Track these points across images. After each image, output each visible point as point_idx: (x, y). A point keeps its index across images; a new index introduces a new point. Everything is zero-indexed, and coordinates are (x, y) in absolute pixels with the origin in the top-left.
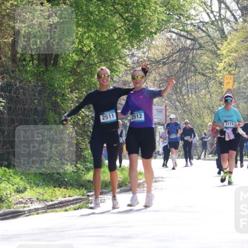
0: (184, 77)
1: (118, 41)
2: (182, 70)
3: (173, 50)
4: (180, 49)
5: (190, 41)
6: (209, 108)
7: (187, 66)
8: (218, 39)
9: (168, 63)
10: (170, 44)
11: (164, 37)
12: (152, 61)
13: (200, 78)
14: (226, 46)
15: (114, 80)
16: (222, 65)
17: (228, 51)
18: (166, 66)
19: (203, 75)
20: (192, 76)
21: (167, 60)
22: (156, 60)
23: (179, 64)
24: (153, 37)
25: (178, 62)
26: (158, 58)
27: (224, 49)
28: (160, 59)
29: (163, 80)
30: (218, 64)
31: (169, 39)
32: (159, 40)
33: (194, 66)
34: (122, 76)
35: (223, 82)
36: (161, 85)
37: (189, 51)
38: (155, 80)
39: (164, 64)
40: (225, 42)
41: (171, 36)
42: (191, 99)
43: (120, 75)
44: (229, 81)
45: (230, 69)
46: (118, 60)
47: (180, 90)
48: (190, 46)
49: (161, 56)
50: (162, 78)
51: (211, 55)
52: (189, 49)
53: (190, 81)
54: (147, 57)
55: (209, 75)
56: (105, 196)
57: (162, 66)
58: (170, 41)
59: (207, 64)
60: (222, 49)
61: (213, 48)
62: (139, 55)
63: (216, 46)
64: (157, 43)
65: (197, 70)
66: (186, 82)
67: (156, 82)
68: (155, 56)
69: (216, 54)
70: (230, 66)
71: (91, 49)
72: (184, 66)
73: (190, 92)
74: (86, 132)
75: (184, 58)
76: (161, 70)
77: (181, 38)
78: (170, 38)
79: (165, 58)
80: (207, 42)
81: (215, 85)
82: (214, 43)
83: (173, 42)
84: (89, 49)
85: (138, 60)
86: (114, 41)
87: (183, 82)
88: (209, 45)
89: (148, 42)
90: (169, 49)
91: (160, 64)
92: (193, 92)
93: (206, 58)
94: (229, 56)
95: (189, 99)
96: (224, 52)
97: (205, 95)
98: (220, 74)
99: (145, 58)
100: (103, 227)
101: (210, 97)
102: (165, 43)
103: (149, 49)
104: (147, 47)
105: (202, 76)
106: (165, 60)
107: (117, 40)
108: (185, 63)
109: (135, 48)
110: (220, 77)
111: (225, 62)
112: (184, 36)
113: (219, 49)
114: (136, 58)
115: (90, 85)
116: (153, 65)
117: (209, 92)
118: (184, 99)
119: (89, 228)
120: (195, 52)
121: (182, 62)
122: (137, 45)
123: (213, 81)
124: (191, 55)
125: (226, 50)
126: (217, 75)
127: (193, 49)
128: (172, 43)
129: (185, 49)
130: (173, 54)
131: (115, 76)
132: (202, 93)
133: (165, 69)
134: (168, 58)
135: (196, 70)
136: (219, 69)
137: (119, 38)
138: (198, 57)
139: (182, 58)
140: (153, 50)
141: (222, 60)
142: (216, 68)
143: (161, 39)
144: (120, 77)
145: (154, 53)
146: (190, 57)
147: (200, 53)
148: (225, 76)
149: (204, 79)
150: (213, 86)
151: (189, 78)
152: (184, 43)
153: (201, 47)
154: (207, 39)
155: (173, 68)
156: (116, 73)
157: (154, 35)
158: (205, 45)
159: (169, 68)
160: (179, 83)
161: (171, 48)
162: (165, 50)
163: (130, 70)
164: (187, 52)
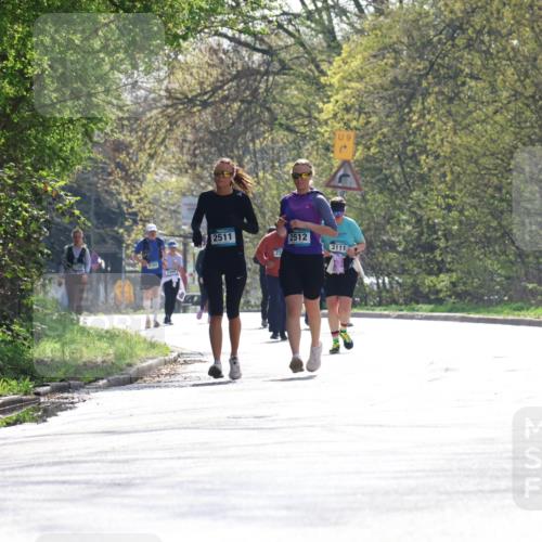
0: (248, 134)
2: (243, 119)
3: (222, 75)
4: (238, 71)
5: (260, 54)
7: (253, 110)
8: (321, 52)
9: (213, 103)
10: (216, 61)
11: (203, 47)
12: (178, 99)
13: (281, 135)
14: (340, 67)
15: (95, 139)
16: (329, 108)
17: (343, 78)
18: (209, 110)
19: (289, 129)
20: (264, 132)
22: (186, 97)
23: (236, 106)
24: (179, 45)
25: (234, 100)
26: (191, 91)
27: (334, 74)
28: (194, 93)
29: (201, 140)
31: (214, 51)
32: (193, 52)
33: (269, 110)
34: (112, 131)
35: (333, 146)
36: (197, 152)
37: (259, 77)
38: (185, 140)
39: (205, 104)
40: (337, 58)
41: (219, 45)
42: (262, 183)
43: (108, 130)
44: (345, 142)
45: (346, 117)
48: (260, 65)
49: (198, 87)
50: (201, 135)
51: (305, 87)
52: (258, 72)
53: (261, 143)
55: (302, 129)
56: (76, 395)
57: (199, 111)
58: (217, 54)
59: (298, 105)
60: (329, 73)
61: (310, 70)
63: (317, 67)
64: (189, 58)
65: (276, 119)
66: (251, 145)
67: (187, 145)
68: (185, 87)
70: (347, 109)
72: (247, 110)
73: (260, 168)
74: (34, 254)
75: (248, 93)
76: (196, 119)
77: (240, 48)
78: (216, 47)
79: (206, 93)
80: (297, 58)
81: (315, 153)
82: (313, 61)
83: (223, 57)
87: (245, 145)
88: (301, 65)
89: (169, 57)
90: (215, 72)
91: (195, 105)
92: (268, 168)
93: (296, 93)
94: (344, 88)
95: (258, 183)
96: (335, 80)
98: (325, 128)
100: (70, 462)
102: (206, 59)
103: (171, 73)
104: (166, 68)
105: (286, 133)
106: (206, 97)
108: (250, 103)
110: (327, 135)
111: (337, 101)
112: (246, 45)
113: (323, 73)
115: (42, 151)
116: (181, 107)
119: (40, 465)
120: (271, 78)
121: (242, 101)
123: (312, 143)
124: (263, 85)
125: (338, 76)
126: (319, 129)
127: (267, 73)
128: (222, 61)
129: (248, 73)
130: (224, 83)
131: (96, 132)
132: (285, 170)
133: (207, 115)
134: (214, 91)
135: (274, 118)
136: (323, 116)
138: (278, 90)
139: (244, 91)
140: (179, 75)
141: (329, 97)
142: (316, 115)
143: (197, 50)
144: (106, 134)
145: (181, 81)
146: (261, 91)
147: (282, 81)
148: (337, 133)
149: (291, 139)
150: (310, 154)
151: (258, 136)
152: (246, 59)
153: (284, 68)
154: (297, 51)
155: (223, 115)
156: (99, 125)
157: (181, 41)
158: (293, 64)
159: (216, 114)
160: (238, 148)
161: (219, 71)
162: (205, 75)
163: (128, 119)
164: (255, 80)
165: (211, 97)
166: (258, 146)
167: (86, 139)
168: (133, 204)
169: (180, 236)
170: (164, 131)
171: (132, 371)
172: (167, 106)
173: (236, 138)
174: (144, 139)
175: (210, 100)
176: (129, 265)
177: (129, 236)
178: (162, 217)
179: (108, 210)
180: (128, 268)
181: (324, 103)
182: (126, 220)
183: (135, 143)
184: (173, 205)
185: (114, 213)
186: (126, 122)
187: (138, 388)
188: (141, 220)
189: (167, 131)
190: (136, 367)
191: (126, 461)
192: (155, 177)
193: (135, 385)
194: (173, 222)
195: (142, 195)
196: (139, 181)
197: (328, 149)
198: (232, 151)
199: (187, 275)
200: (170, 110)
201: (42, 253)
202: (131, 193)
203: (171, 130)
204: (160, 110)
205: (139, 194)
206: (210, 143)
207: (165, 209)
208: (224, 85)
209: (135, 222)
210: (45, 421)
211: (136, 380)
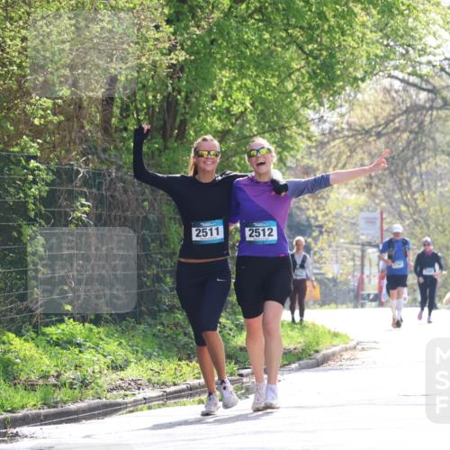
0: (415, 159)
1: (294, 95)
2: (411, 147)
3: (394, 110)
4: (407, 108)
5: (426, 93)
7: (420, 139)
9: (386, 134)
10: (389, 99)
11: (378, 87)
12: (356, 130)
13: (443, 161)
15: (288, 164)
18: (383, 140)
20: (429, 158)
22: (364, 129)
23: (405, 136)
24: (358, 86)
25: (404, 131)
26: (368, 124)
28: (370, 126)
31: (387, 91)
32: (371, 91)
33: (433, 139)
34: (302, 157)
37: (424, 112)
39: (379, 135)
41: (391, 85)
42: (427, 200)
46: (295, 129)
47: (408, 183)
48: (425, 102)
49: (373, 120)
52: (424, 108)
53: (426, 167)
57: (375, 141)
58: (389, 94)
62: (334, 120)
64: (366, 97)
65: (439, 147)
66: (418, 168)
68: (363, 121)
71: (246, 110)
72: (415, 139)
73: (425, 187)
75: (415, 125)
76: (372, 147)
77: (408, 88)
78: (389, 87)
79: (379, 126)
83: (395, 95)
84: (242, 109)
85: (331, 129)
86: (288, 94)
87: (413, 168)
89: (350, 96)
90: (388, 108)
91: (371, 136)
92: (432, 187)
95: (424, 200)
99: (344, 126)
100: (268, 432)
102: (381, 97)
103: (351, 109)
104: (347, 105)
105: (447, 158)
106: (380, 129)
107: (293, 91)
108: (417, 133)
109: (326, 106)
112: (414, 85)
114: (327, 125)
116: (359, 137)
118: (415, 200)
119: (244, 434)
120: (435, 113)
121: (411, 132)
122: (329, 101)
124: (428, 119)
127: (431, 108)
128: (393, 99)
129: (415, 109)
130: (395, 117)
131: (289, 158)
133: (381, 143)
134: (387, 124)
135: (437, 146)
137: (296, 89)
138: (441, 123)
139: (412, 124)
140: (358, 111)
143: (373, 90)
144: (297, 160)
145: (360, 116)
146: (426, 123)
147: (444, 115)
151: (424, 161)
152: (414, 97)
153: (446, 104)
155: (394, 143)
156: (292, 153)
157: (360, 82)
159: (388, 143)
160: (407, 171)
161: (392, 107)
162: (380, 110)
163: (316, 147)
164: (421, 114)
165: (384, 128)
166: (424, 169)
167: (282, 165)
168: (320, 218)
169: (358, 244)
170: (345, 157)
171: (319, 356)
172: (348, 137)
173: (405, 162)
174: (328, 164)
175: (385, 131)
176: (316, 268)
177: (316, 244)
178: (343, 228)
179: (298, 223)
180: (315, 272)
182: (314, 231)
183: (321, 167)
184: (353, 218)
185: (303, 225)
186: (313, 150)
187: (324, 370)
188: (326, 231)
189: (348, 157)
190: (322, 353)
192: (337, 196)
193: (321, 368)
194: (353, 233)
195: (327, 211)
196: (324, 198)
198: (402, 174)
199: (365, 276)
200: (350, 140)
202: (318, 208)
203: (350, 157)
204: (341, 140)
205: (324, 209)
207: (346, 222)
209: (321, 233)
210: (247, 397)
211: (322, 364)
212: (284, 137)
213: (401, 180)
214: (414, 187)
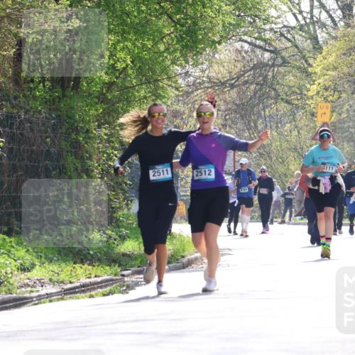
0: (261, 105)
1: (165, 54)
2: (257, 95)
3: (244, 67)
4: (254, 65)
5: (269, 53)
6: (295, 149)
7: (264, 89)
8: (309, 51)
9: (238, 86)
10: (240, 58)
11: (232, 49)
12: (214, 83)
13: (283, 107)
14: (321, 61)
16: (314, 88)
17: (324, 68)
18: (235, 90)
19: (287, 102)
20: (271, 105)
21: (236, 82)
22: (220, 82)
23: (253, 87)
24: (216, 48)
25: (252, 83)
26: (223, 78)
27: (317, 66)
28: (226, 79)
29: (230, 109)
30: (308, 86)
31: (239, 51)
32: (225, 53)
33: (274, 89)
34: (172, 104)
35: (317, 113)
36: (227, 117)
37: (268, 68)
38: (219, 110)
39: (232, 86)
40: (319, 56)
41: (242, 47)
43: (169, 103)
44: (324, 110)
45: (325, 94)
46: (166, 81)
47: (255, 124)
48: (268, 61)
49: (227, 75)
50: (230, 106)
51: (299, 74)
52: (267, 65)
53: (269, 112)
54: (208, 77)
55: (296, 102)
57: (228, 90)
58: (240, 54)
59: (294, 87)
60: (314, 65)
61: (302, 63)
62: (197, 74)
63: (306, 61)
64: (222, 56)
65: (280, 96)
66: (263, 112)
67: (220, 113)
68: (220, 75)
69: (307, 72)
70: (326, 89)
71: (127, 66)
72: (260, 90)
73: (269, 127)
74: (121, 185)
75: (261, 78)
76: (227, 96)
77: (255, 49)
78: (240, 49)
79: (233, 79)
80: (293, 55)
81: (304, 118)
82: (304, 57)
83: (245, 55)
84: (124, 65)
85: (194, 81)
86: (160, 53)
87: (259, 113)
88: (296, 60)
89: (209, 55)
90: (239, 65)
91: (226, 87)
92: (274, 127)
93: (292, 78)
94: (324, 75)
96: (318, 70)
97: (290, 131)
98: (311, 101)
99: (205, 79)
101: (297, 134)
102: (233, 56)
103: (210, 66)
104: (207, 63)
105: (286, 105)
106: (233, 82)
107: (164, 52)
108: (262, 85)
109: (191, 63)
110: (312, 106)
111: (319, 84)
112: (260, 47)
113: (310, 65)
114: (191, 79)
116: (217, 88)
117: (296, 127)
119: (124, 322)
120: (276, 69)
121: (257, 84)
122: (193, 59)
123: (302, 111)
124: (270, 74)
125: (320, 67)
126: (307, 102)
127: (273, 65)
128: (243, 57)
129: (261, 65)
130: (245, 72)
132: (286, 128)
133: (234, 93)
134: (238, 78)
135: (278, 95)
136: (310, 94)
137: (167, 49)
138: (281, 77)
139: (258, 78)
140: (216, 67)
141: (314, 81)
142: (306, 93)
143: (227, 51)
144: (168, 106)
145: (217, 71)
146: (269, 77)
147: (283, 71)
148: (320, 104)
149: (289, 109)
150: (301, 118)
151: (267, 107)
152: (260, 56)
153: (285, 62)
154: (293, 51)
155: (244, 93)
156: (164, 100)
157: (217, 45)
158: (291, 59)
159: (239, 92)
160: (254, 115)
161: (242, 64)
162: (233, 67)
163: (182, 96)
164: (265, 70)
166: (267, 113)
171: (185, 260)
172: (208, 88)
173: (252, 108)
174: (192, 109)
175: (237, 83)
176: (183, 191)
177: (183, 172)
180: (181, 194)
181: (311, 85)
183: (187, 112)
186: (181, 98)
187: (188, 272)
190: (187, 258)
191: (180, 320)
193: (186, 270)
197: (313, 115)
198: (250, 117)
200: (210, 90)
201: (126, 183)
204: (203, 90)
206: (236, 112)
208: (245, 74)
210: (127, 293)
211: (187, 266)
212: (157, 88)
213: (249, 121)
214: (260, 128)
